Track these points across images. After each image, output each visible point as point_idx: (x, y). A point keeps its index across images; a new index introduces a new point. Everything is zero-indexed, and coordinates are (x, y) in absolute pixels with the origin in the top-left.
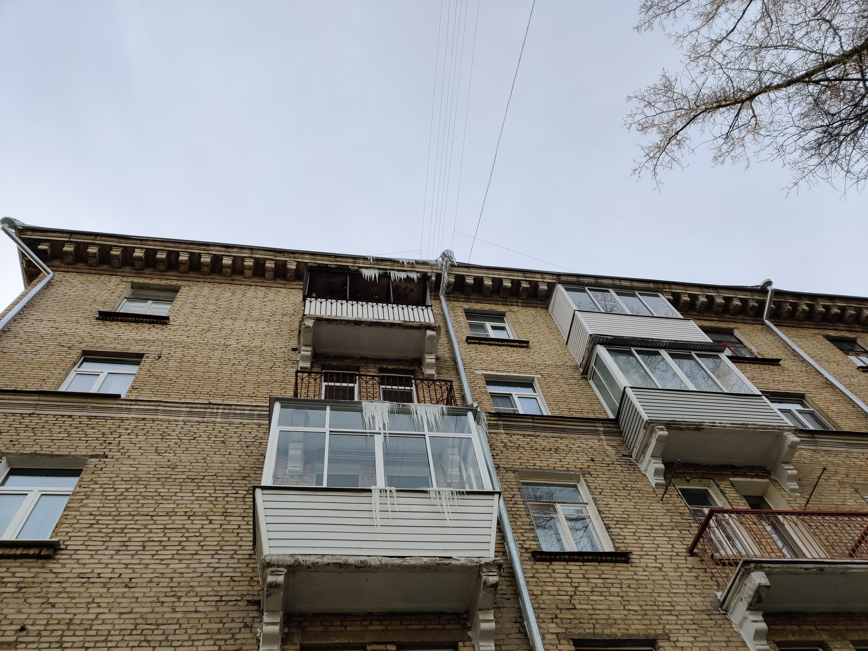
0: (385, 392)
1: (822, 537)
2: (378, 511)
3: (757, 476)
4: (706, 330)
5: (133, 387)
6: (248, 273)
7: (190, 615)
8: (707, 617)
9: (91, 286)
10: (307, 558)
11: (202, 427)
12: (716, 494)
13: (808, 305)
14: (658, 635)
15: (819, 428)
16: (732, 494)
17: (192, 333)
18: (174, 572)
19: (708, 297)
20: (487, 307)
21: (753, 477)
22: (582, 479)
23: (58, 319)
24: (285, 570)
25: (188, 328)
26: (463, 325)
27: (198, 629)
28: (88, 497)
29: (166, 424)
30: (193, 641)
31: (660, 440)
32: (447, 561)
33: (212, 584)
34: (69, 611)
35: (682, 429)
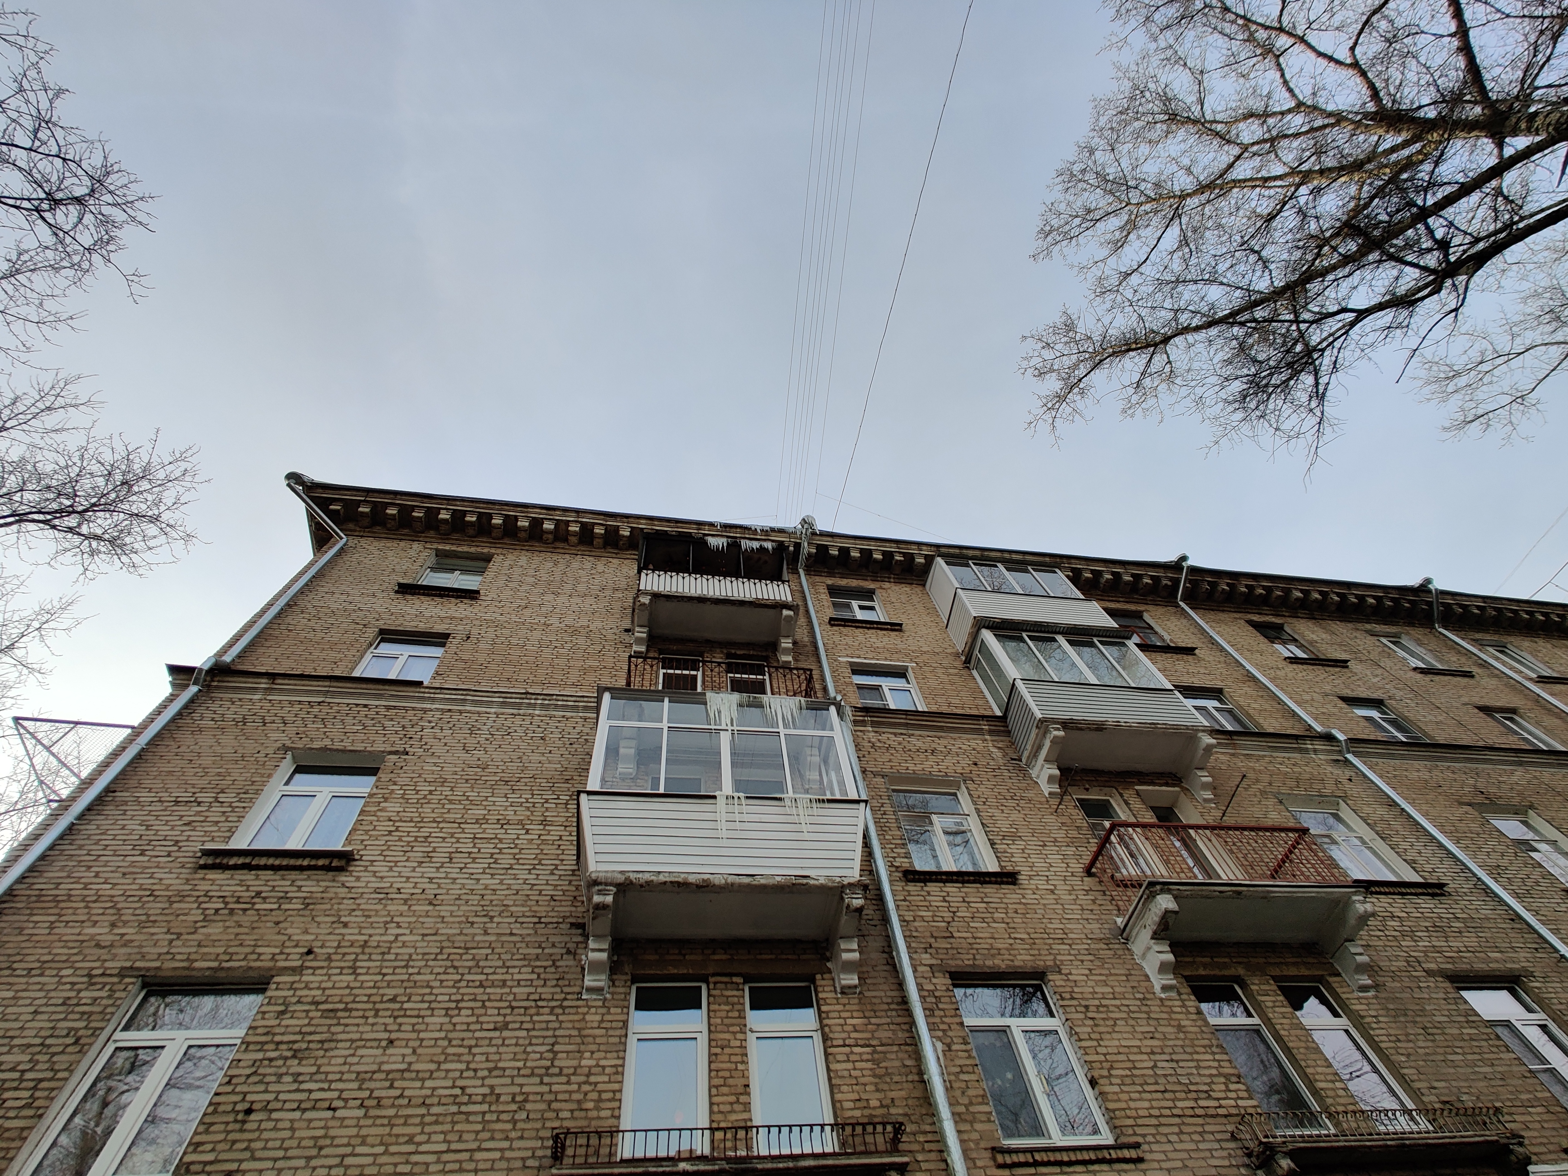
0: (733, 681)
1: (1240, 855)
2: (723, 821)
3: (1167, 784)
4: (1111, 613)
5: (437, 673)
6: (573, 540)
7: (504, 938)
8: (1105, 947)
9: (390, 553)
10: (640, 876)
11: (518, 721)
12: (1119, 805)
13: (1228, 584)
14: (1047, 966)
15: (1239, 728)
16: (1136, 804)
17: (506, 610)
18: (486, 889)
19: (1113, 573)
20: (854, 583)
21: (1161, 785)
22: (963, 787)
23: (351, 592)
24: (615, 889)
25: (502, 604)
26: (826, 604)
27: (513, 954)
28: (386, 800)
29: (475, 717)
30: (508, 967)
31: (1055, 741)
32: (805, 881)
33: (529, 903)
34: (363, 931)
35: (1081, 729)
